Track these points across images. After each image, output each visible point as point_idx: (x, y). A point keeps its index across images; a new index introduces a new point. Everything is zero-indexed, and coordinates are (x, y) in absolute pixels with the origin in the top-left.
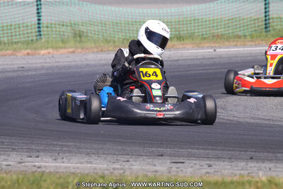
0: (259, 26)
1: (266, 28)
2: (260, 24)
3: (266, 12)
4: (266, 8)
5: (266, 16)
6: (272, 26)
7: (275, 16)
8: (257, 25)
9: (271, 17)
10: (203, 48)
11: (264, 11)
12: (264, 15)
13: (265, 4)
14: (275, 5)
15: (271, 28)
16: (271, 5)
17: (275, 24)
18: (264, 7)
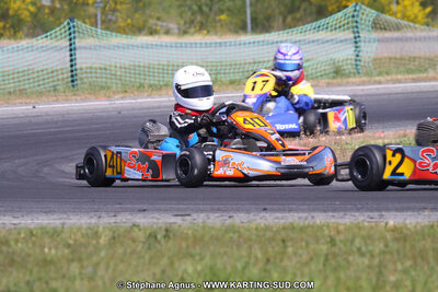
0: (63, 79)
1: (73, 81)
2: (65, 76)
3: (71, 61)
4: (71, 55)
5: (72, 66)
6: (81, 79)
7: (84, 66)
8: (61, 77)
9: (78, 66)
10: (15, 104)
11: (69, 58)
12: (69, 64)
13: (71, 50)
14: (83, 51)
15: (79, 82)
16: (77, 52)
17: (84, 75)
18: (68, 53)
